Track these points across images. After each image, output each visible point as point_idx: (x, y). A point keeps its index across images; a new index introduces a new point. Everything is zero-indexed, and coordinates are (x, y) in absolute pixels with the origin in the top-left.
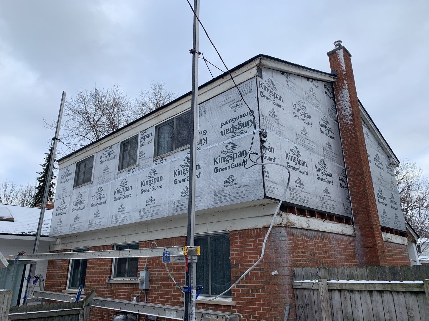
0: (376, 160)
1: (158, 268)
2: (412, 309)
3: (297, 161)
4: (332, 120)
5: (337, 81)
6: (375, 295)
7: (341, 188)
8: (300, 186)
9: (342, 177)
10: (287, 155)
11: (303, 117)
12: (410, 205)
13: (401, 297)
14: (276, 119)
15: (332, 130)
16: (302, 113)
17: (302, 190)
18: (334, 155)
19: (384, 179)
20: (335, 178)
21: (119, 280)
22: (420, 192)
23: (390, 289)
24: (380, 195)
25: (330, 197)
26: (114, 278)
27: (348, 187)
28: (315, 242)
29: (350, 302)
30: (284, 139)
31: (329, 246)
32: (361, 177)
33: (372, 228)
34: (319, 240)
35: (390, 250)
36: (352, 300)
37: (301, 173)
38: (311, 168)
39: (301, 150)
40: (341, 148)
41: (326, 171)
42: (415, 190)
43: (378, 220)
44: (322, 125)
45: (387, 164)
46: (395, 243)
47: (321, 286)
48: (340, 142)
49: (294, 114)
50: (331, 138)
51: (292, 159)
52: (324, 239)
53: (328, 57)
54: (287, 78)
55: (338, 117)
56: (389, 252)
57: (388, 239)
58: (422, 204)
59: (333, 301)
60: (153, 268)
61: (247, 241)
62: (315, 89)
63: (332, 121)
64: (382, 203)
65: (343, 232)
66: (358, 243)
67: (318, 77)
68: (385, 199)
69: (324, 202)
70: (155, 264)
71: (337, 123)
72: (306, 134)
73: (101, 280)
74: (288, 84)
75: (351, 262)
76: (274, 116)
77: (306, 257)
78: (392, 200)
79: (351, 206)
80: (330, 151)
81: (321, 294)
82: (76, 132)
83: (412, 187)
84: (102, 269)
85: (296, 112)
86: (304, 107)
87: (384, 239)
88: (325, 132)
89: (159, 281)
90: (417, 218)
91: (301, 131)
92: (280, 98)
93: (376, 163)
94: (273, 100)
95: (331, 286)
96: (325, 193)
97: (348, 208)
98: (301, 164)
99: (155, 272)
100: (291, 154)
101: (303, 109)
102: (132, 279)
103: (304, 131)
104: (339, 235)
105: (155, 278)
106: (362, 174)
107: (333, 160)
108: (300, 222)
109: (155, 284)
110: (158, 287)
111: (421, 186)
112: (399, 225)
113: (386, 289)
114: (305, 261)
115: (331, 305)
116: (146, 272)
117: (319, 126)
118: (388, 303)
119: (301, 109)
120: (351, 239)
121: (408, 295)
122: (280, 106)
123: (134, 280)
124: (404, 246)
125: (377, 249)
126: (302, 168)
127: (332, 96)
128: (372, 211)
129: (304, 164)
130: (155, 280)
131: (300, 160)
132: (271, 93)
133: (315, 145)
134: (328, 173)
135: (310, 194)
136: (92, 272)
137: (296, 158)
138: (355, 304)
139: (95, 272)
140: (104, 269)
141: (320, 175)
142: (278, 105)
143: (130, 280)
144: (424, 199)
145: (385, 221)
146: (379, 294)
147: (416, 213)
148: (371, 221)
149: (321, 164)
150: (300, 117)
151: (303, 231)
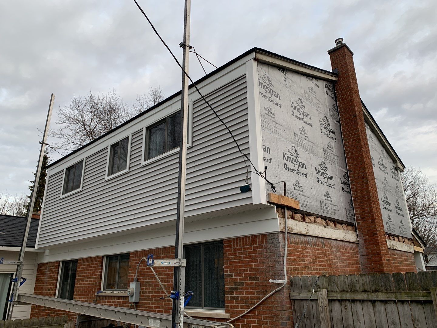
0: (380, 164)
1: (149, 279)
2: (418, 321)
3: (295, 163)
4: (333, 120)
5: (338, 80)
6: (378, 305)
7: (344, 192)
8: (298, 189)
9: (344, 180)
10: (284, 156)
11: (302, 116)
12: (416, 213)
13: (407, 307)
14: (273, 118)
15: (333, 131)
16: (300, 112)
17: (301, 193)
18: (336, 157)
19: (388, 184)
20: (337, 181)
21: (108, 292)
22: (427, 199)
23: (394, 299)
24: (385, 200)
25: (331, 201)
26: (103, 290)
27: (350, 191)
28: (315, 249)
29: (351, 313)
30: (282, 139)
31: (330, 254)
32: (364, 180)
33: (376, 234)
34: (319, 247)
35: (396, 258)
36: (354, 311)
37: (299, 175)
38: (310, 170)
39: (300, 151)
40: (343, 150)
41: (327, 174)
42: (421, 197)
43: (383, 226)
44: (322, 125)
45: (391, 168)
46: (401, 251)
47: (320, 296)
48: (342, 144)
49: (293, 113)
50: (333, 139)
51: (290, 160)
52: (324, 245)
53: (329, 55)
54: (285, 75)
55: (339, 118)
56: (394, 260)
57: (393, 246)
58: (428, 212)
59: (333, 312)
60: (144, 279)
61: (242, 248)
62: (315, 88)
63: (334, 122)
64: (386, 209)
65: (346, 239)
66: (361, 251)
67: (318, 75)
68: (389, 204)
69: (325, 206)
70: (146, 275)
71: (339, 124)
72: (305, 135)
73: (90, 292)
74: (286, 81)
75: (354, 271)
76: (270, 114)
77: (305, 265)
78: (398, 206)
79: (354, 211)
80: (332, 153)
81: (320, 305)
82: (72, 140)
83: (418, 194)
84: (91, 281)
85: (294, 111)
86: (303, 106)
87: (389, 246)
88: (326, 132)
89: (149, 292)
90: (424, 226)
91: (300, 131)
92: (277, 95)
93: (380, 167)
94: (270, 97)
95: (330, 296)
96: (325, 197)
97: (351, 214)
98: (299, 166)
99: (145, 283)
100: (289, 155)
101: (302, 108)
102: (121, 291)
103: (303, 131)
104: (341, 242)
105: (145, 290)
106: (365, 177)
107: (334, 162)
108: (299, 227)
109: (146, 296)
110: (149, 300)
111: (427, 194)
112: (405, 231)
113: (389, 299)
114: (304, 269)
115: (331, 317)
116: (136, 283)
117: (319, 127)
118: (392, 313)
119: (300, 108)
120: (354, 245)
121: (414, 305)
122: (276, 104)
123: (124, 292)
124: (410, 254)
125: (381, 256)
126: (301, 170)
127: (333, 96)
128: (376, 216)
129: (303, 166)
130: (146, 292)
131: (298, 161)
132: (267, 90)
133: (315, 147)
134: (329, 176)
135: (309, 197)
136: (81, 284)
137: (294, 159)
138: (357, 315)
139: (84, 284)
140: (94, 281)
141: (321, 178)
142: (275, 102)
143: (119, 292)
144: (430, 207)
145: (390, 227)
146: (382, 304)
147: (422, 221)
148: (375, 227)
149: (321, 166)
150: (299, 116)
151: (302, 237)
